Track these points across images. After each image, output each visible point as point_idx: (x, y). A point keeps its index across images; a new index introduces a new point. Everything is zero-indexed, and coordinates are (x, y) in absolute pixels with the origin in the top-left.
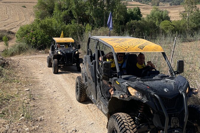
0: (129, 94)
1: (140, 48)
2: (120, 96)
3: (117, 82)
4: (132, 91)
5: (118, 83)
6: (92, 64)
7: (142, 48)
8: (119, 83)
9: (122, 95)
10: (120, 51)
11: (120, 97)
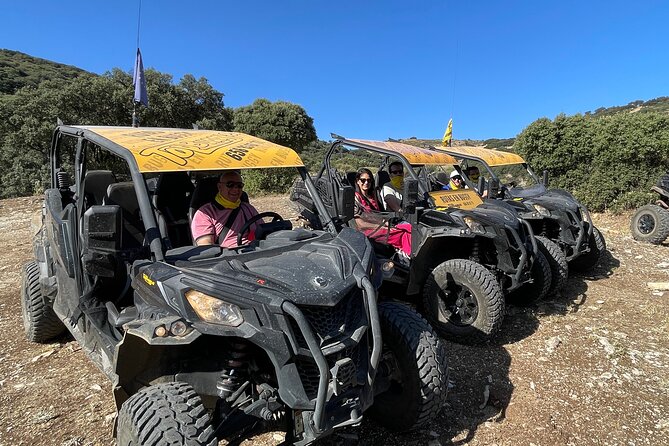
0: (190, 316)
1: (233, 156)
2: (155, 333)
3: (145, 277)
4: (204, 305)
5: (150, 282)
6: (65, 218)
7: (238, 155)
8: (152, 279)
9: (163, 326)
10: (162, 166)
11: (155, 336)
